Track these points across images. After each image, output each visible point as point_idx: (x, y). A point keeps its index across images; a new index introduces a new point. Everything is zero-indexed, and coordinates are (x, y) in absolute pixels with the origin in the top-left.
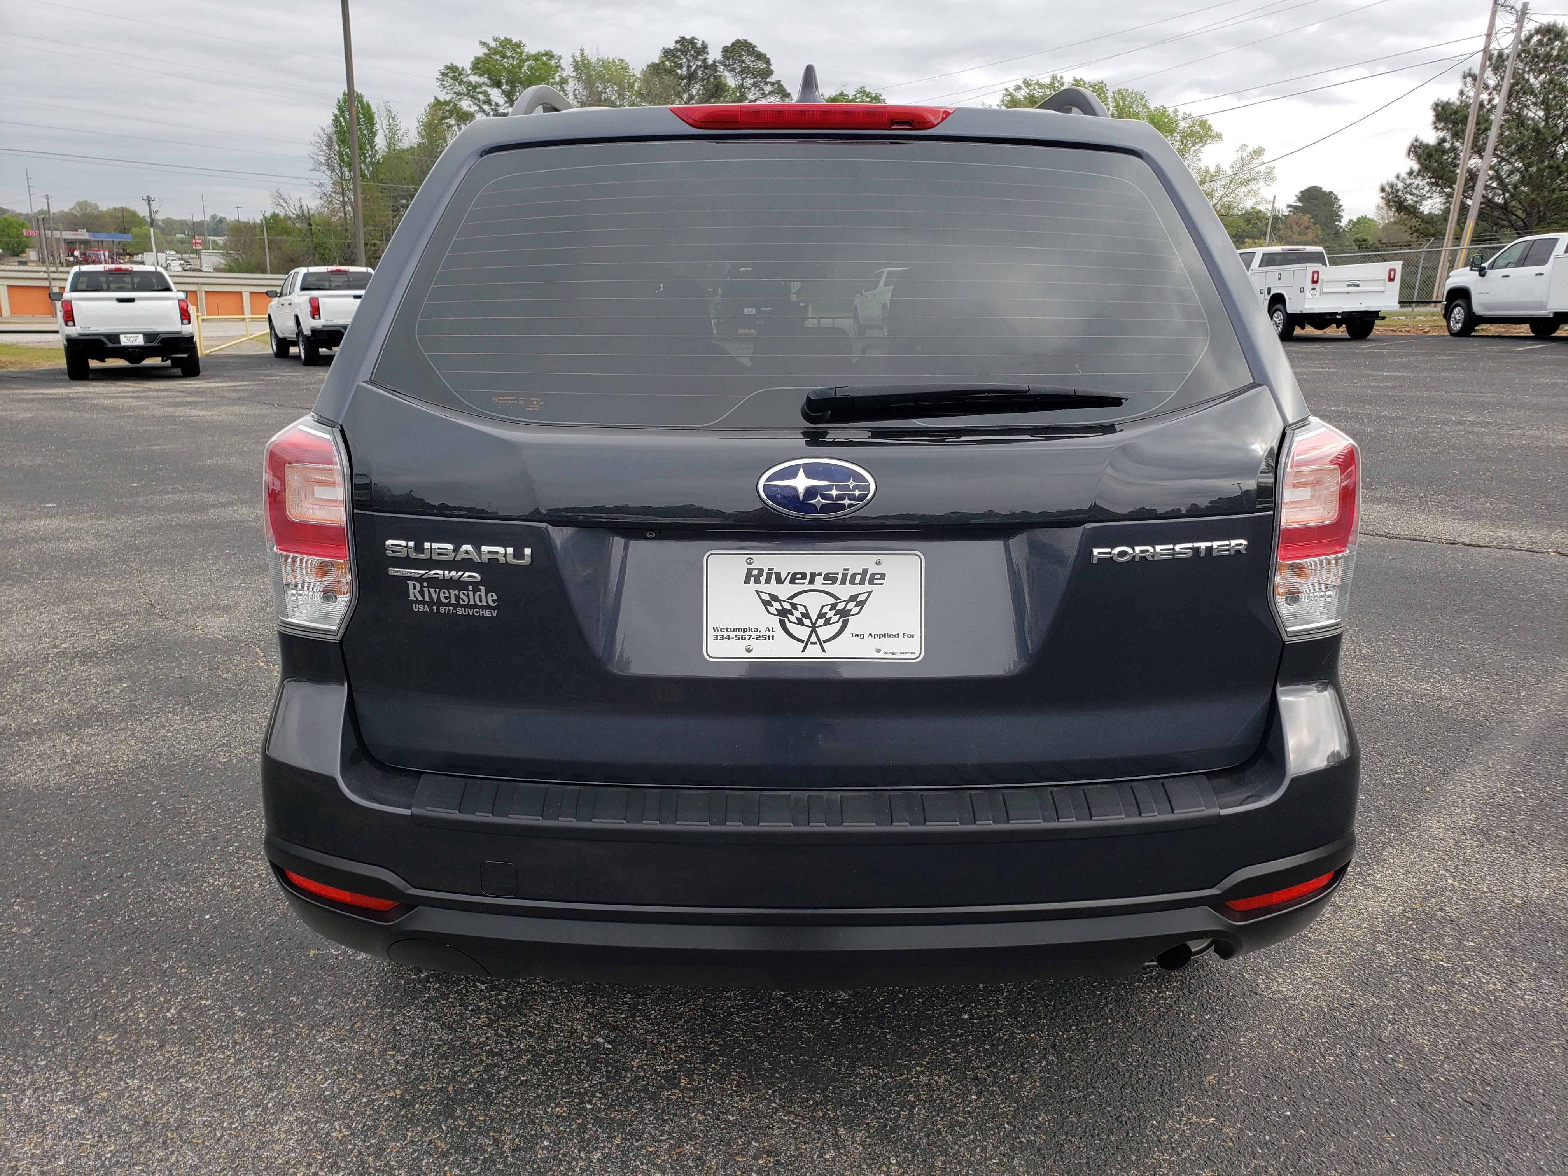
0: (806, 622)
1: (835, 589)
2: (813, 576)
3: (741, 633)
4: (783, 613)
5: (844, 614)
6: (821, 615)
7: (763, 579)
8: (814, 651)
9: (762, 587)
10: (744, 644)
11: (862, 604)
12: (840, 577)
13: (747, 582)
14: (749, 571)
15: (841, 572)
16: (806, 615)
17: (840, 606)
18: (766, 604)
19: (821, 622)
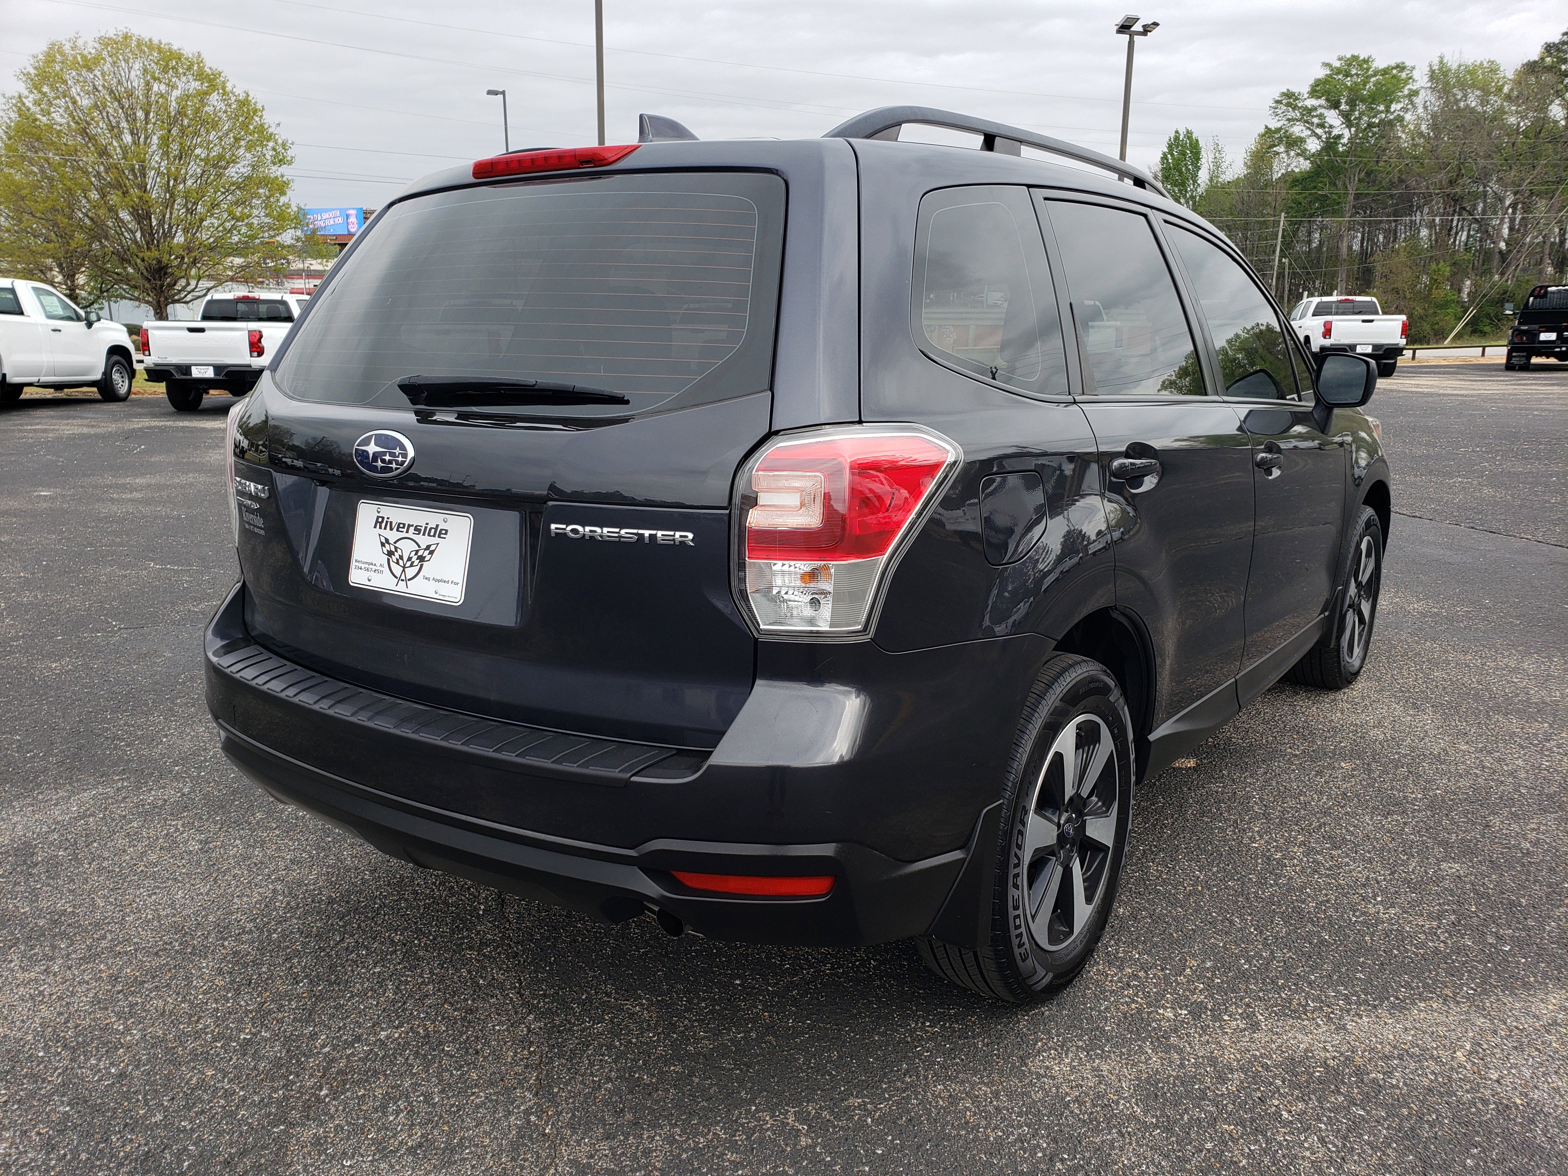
0: (401, 562)
1: (419, 538)
2: (409, 526)
3: (367, 566)
4: (390, 554)
5: (422, 559)
6: (409, 559)
7: (383, 525)
8: (402, 587)
9: (382, 532)
10: (367, 574)
11: (432, 553)
12: (423, 529)
13: (375, 527)
14: (378, 517)
15: (424, 525)
16: (401, 557)
17: (420, 553)
18: (383, 545)
19: (409, 563)
